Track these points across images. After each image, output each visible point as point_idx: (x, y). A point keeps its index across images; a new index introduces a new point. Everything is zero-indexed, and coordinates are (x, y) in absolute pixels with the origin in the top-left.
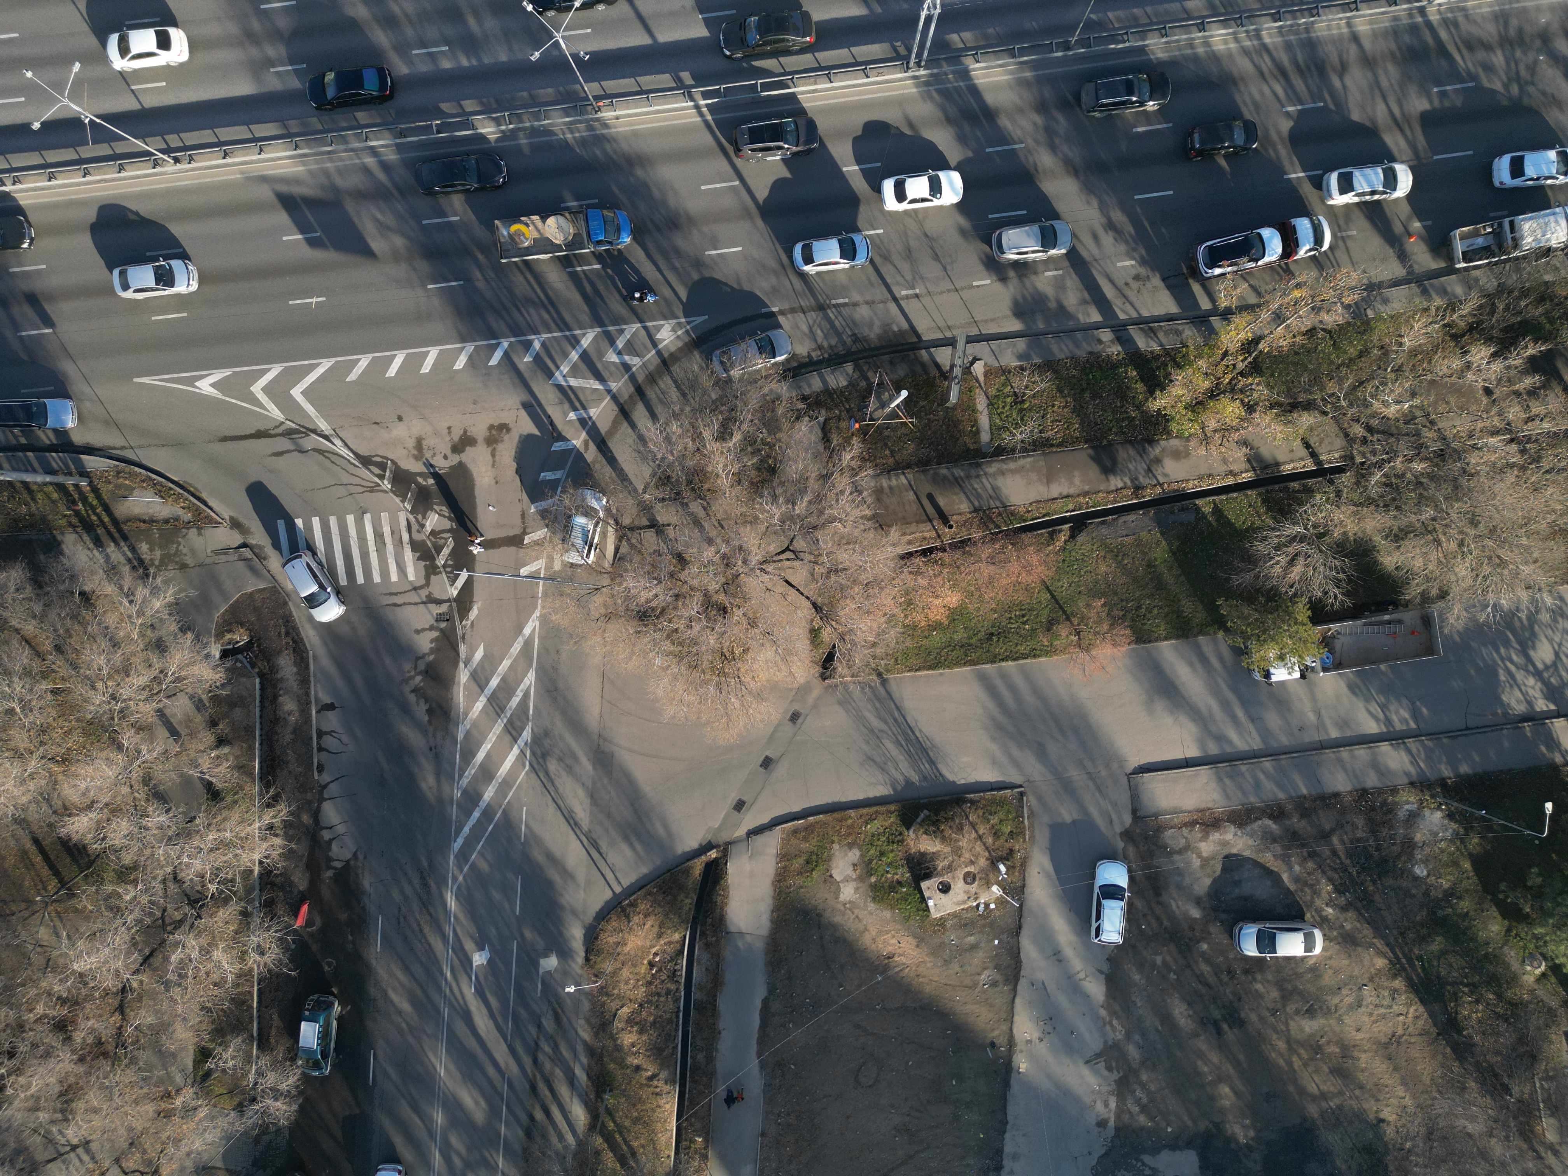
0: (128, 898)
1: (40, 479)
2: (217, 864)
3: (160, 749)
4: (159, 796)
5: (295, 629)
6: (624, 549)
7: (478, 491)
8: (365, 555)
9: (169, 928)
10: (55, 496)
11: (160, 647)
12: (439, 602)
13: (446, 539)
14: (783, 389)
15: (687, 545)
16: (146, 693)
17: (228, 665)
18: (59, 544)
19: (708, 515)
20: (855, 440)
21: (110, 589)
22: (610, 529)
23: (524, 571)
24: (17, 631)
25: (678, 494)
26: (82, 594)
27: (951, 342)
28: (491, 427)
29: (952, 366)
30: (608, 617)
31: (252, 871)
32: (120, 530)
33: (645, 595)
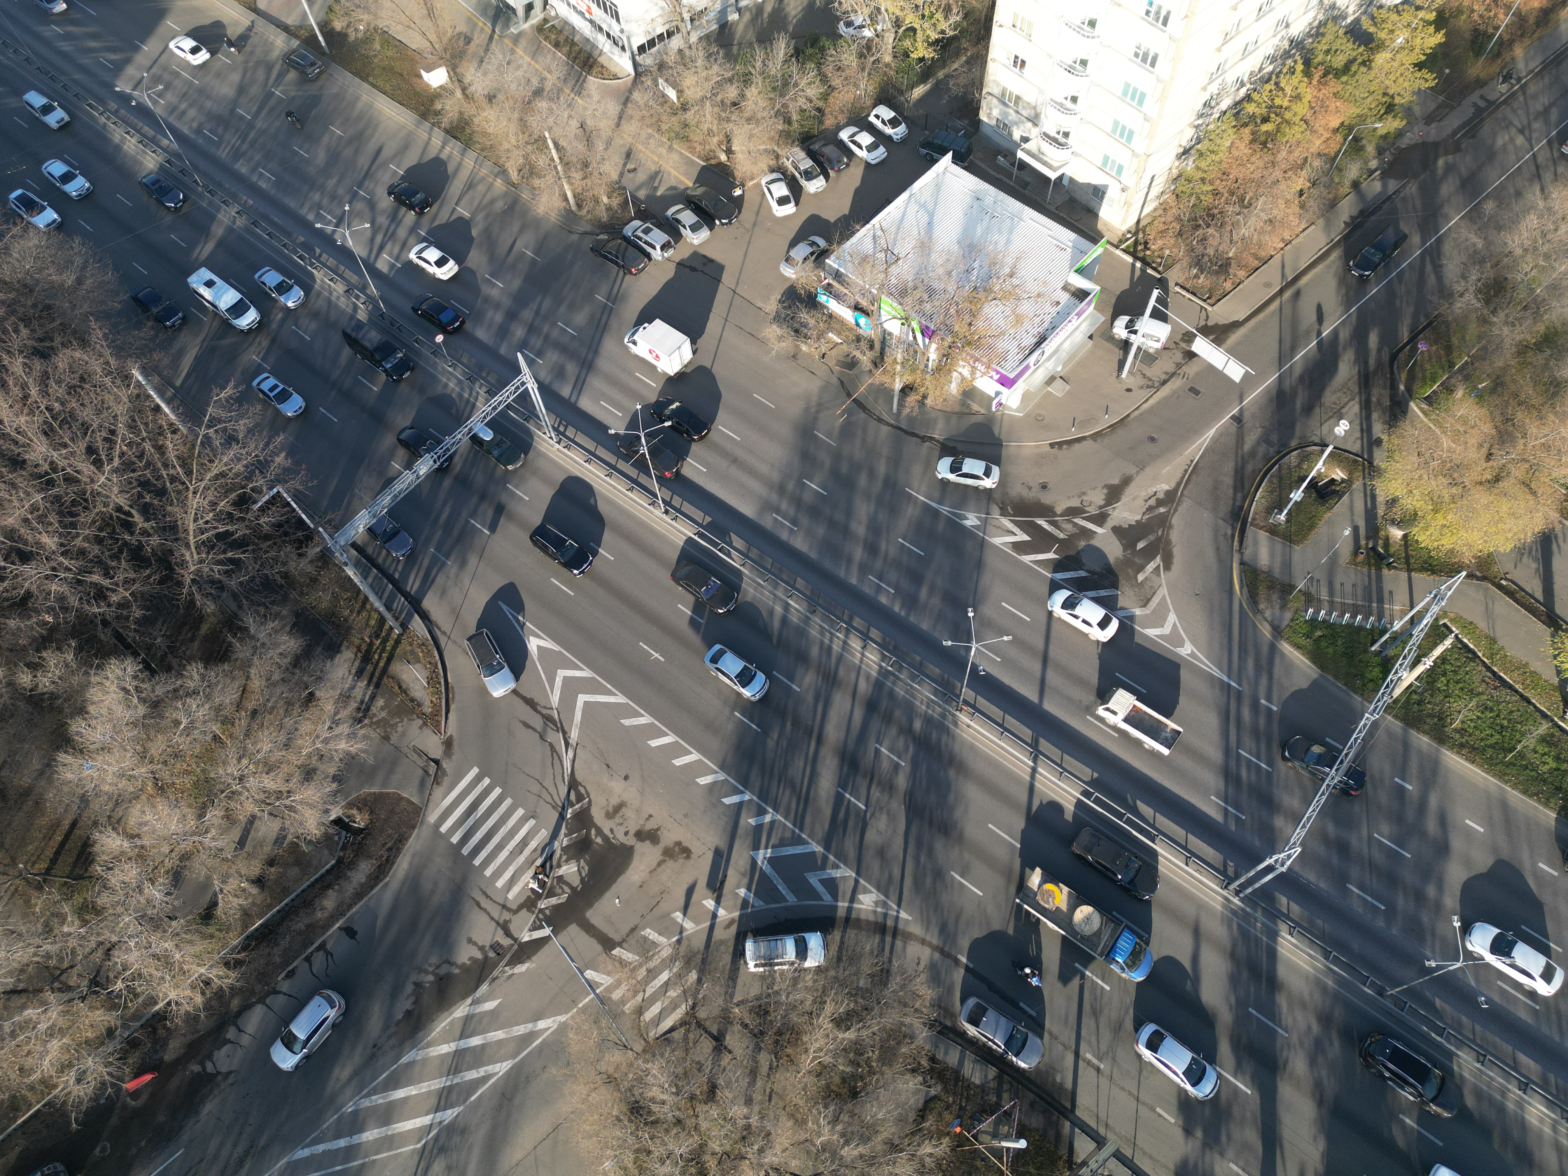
0: (66, 929)
1: (378, 604)
2: (144, 971)
3: (219, 844)
4: (177, 877)
5: (399, 851)
6: (677, 1035)
7: (622, 880)
8: (500, 847)
9: (56, 985)
10: (373, 622)
11: (308, 774)
12: (508, 934)
13: (564, 892)
14: (923, 1035)
15: (728, 1084)
16: (262, 796)
17: (331, 831)
18: (338, 651)
19: (768, 1076)
20: (946, 1141)
21: (329, 708)
22: (683, 1006)
23: (589, 973)
24: (248, 678)
25: (762, 1033)
26: (312, 694)
27: (1100, 1142)
28: (679, 844)
29: (1084, 1163)
30: (611, 1080)
31: (156, 1003)
32: (380, 679)
33: (655, 1092)
